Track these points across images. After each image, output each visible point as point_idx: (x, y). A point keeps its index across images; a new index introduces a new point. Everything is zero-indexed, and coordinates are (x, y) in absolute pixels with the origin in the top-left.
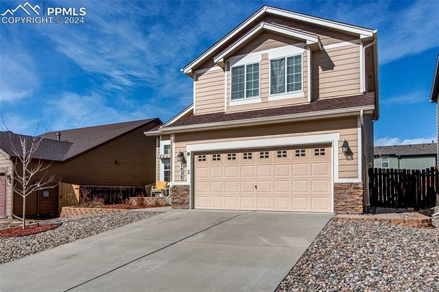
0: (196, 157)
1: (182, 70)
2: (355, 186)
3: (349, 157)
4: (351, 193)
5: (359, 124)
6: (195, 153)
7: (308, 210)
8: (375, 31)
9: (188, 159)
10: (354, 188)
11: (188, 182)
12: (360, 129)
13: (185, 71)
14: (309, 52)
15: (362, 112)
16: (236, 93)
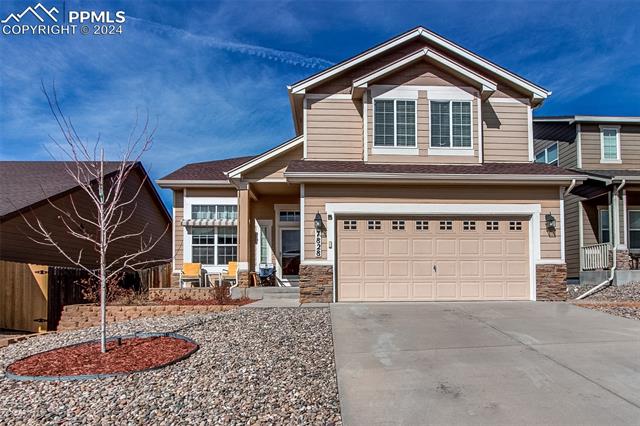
0: (341, 223)
1: (289, 88)
2: (559, 268)
3: (551, 234)
4: (554, 276)
5: (561, 196)
6: (338, 217)
7: (503, 298)
8: (550, 93)
9: (330, 225)
10: (558, 270)
11: (330, 261)
12: (562, 202)
13: (294, 91)
14: (479, 100)
15: (574, 181)
16: (383, 137)
